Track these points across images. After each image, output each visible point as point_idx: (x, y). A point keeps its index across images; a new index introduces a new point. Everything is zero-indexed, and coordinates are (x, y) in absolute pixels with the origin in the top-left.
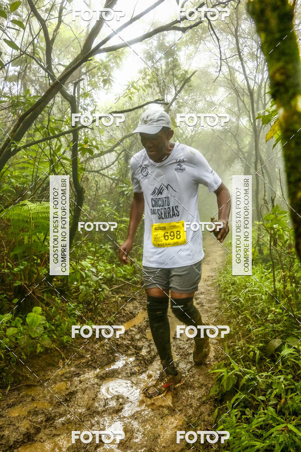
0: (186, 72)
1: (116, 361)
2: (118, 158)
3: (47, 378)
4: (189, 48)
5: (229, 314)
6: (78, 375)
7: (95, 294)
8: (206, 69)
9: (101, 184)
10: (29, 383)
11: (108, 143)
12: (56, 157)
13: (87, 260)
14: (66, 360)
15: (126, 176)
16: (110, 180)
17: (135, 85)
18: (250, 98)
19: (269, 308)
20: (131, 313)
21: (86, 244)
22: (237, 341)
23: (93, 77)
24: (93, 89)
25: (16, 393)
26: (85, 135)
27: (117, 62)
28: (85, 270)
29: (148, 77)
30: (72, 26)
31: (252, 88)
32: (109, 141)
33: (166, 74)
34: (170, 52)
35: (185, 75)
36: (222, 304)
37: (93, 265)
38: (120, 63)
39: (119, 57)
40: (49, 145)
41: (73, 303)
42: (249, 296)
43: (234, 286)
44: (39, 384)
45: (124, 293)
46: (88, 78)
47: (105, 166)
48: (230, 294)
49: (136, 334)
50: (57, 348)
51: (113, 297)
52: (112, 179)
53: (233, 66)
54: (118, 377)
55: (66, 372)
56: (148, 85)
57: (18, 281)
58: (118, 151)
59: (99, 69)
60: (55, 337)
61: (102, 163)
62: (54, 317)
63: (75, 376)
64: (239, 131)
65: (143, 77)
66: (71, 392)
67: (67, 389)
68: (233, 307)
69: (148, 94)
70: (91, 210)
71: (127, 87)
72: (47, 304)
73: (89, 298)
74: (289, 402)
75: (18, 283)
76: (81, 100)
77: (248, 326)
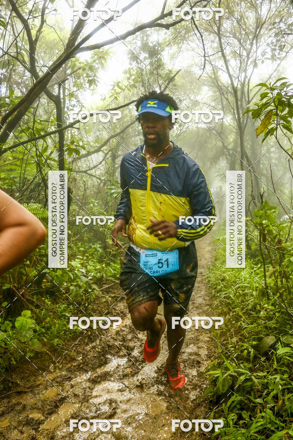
0: (170, 71)
1: (107, 363)
2: (105, 158)
3: (38, 383)
4: (172, 48)
5: (220, 311)
6: (70, 379)
7: (85, 294)
8: (189, 68)
9: (89, 185)
10: (19, 389)
11: (95, 143)
12: (43, 158)
13: (76, 260)
14: (57, 364)
15: (113, 175)
16: (98, 180)
17: (120, 85)
18: (234, 95)
19: (260, 305)
20: (122, 312)
21: (76, 245)
22: (229, 339)
23: (79, 78)
24: (79, 89)
25: (5, 401)
26: (72, 135)
27: (102, 62)
28: (75, 270)
29: (133, 77)
30: (56, 28)
31: (235, 85)
32: (97, 141)
33: (150, 74)
34: (153, 52)
35: (170, 74)
36: (212, 301)
37: (82, 264)
38: (105, 64)
39: (104, 58)
40: (35, 146)
41: (63, 304)
42: (239, 293)
43: (224, 283)
44: (29, 390)
45: (114, 293)
46: (74, 79)
47: (92, 167)
48: (220, 291)
49: (128, 334)
50: (48, 352)
51: (104, 297)
52: (100, 179)
53: (216, 65)
54: (110, 380)
55: (57, 377)
56: (133, 85)
57: (7, 285)
58: (105, 151)
59: (84, 69)
60: (45, 340)
61: (90, 163)
62: (45, 319)
63: (66, 381)
64: (224, 128)
65: (127, 77)
66: (62, 398)
67: (59, 394)
68: (224, 303)
69: (133, 94)
70: (80, 209)
71: (113, 87)
72: (37, 307)
73: (79, 299)
74: (287, 403)
75: (6, 286)
76: (67, 102)
77: (240, 323)
